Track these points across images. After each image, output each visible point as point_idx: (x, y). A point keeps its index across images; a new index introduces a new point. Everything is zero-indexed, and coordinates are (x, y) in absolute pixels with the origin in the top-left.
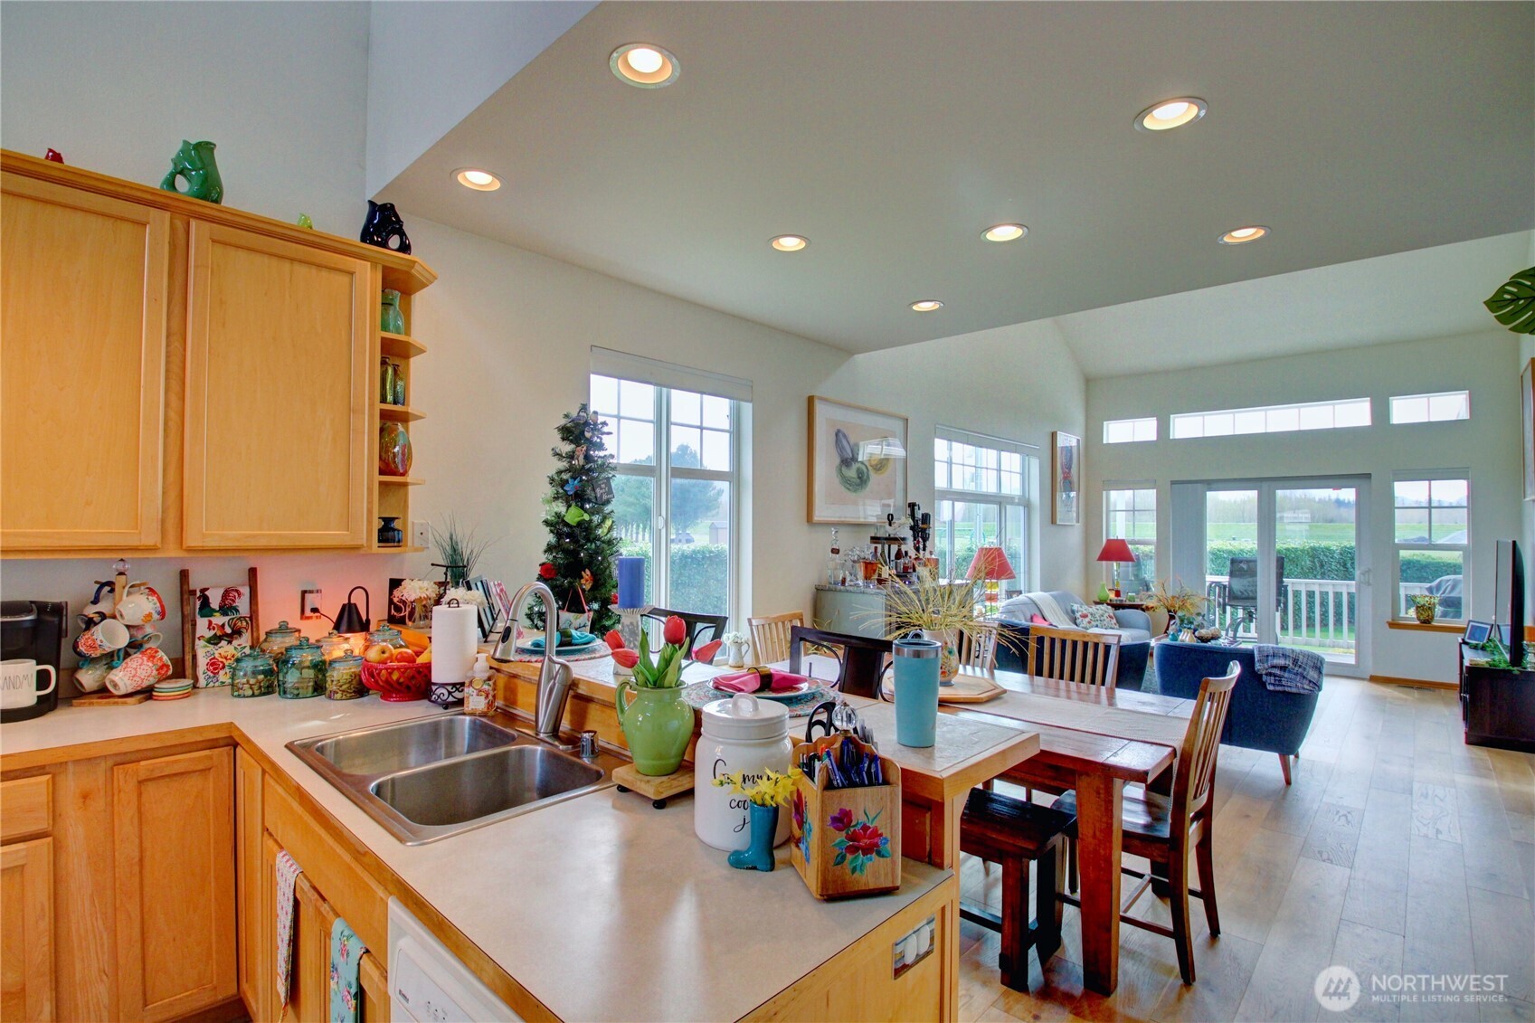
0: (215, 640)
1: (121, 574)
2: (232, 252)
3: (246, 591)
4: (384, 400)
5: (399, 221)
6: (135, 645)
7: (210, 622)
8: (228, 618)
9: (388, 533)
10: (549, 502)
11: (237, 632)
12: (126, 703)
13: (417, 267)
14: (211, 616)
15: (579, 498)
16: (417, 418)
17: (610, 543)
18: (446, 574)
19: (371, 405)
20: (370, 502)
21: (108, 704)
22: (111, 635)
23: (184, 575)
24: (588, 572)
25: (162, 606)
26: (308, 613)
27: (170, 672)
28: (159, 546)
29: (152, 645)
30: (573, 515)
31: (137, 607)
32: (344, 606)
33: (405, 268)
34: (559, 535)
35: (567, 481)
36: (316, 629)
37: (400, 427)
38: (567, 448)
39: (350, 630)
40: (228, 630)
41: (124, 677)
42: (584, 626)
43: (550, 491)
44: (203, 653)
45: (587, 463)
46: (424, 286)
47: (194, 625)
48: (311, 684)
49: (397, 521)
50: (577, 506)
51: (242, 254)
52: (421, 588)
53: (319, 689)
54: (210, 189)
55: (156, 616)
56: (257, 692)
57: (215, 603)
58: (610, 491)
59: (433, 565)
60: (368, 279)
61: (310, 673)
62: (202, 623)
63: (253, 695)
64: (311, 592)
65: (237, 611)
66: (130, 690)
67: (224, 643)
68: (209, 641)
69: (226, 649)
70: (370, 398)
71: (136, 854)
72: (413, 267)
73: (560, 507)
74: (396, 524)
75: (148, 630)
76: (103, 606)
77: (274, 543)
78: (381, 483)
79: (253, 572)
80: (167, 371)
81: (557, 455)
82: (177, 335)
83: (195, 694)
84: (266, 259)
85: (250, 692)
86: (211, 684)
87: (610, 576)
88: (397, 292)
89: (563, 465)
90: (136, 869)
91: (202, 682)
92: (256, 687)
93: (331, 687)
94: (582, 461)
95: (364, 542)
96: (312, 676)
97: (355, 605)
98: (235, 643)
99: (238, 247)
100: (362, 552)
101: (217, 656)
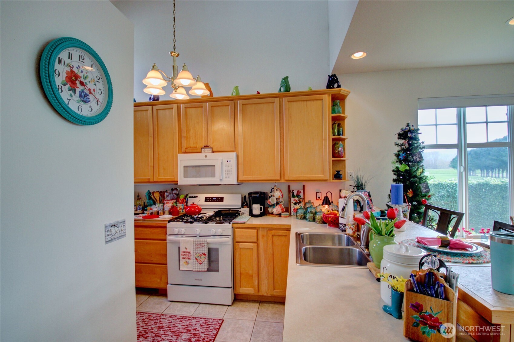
0: (295, 204)
1: (275, 186)
2: (292, 103)
3: (302, 191)
4: (334, 135)
5: (337, 79)
6: (277, 203)
7: (294, 199)
8: (298, 198)
9: (338, 176)
10: (393, 163)
11: (300, 202)
12: (275, 217)
13: (342, 91)
14: (295, 197)
15: (406, 160)
16: (347, 139)
17: (421, 179)
18: (354, 189)
19: (329, 137)
20: (329, 166)
21: (272, 216)
22: (273, 201)
23: (289, 186)
24: (411, 190)
25: (282, 194)
26: (318, 199)
27: (284, 211)
28: (280, 179)
29: (282, 204)
30: (403, 167)
31: (277, 194)
32: (325, 197)
33: (338, 93)
34: (398, 176)
35: (401, 155)
36: (317, 203)
37: (341, 143)
38: (401, 142)
39: (326, 204)
40: (298, 201)
41: (276, 210)
42: (406, 211)
43: (394, 159)
44: (293, 206)
45: (410, 147)
46: (346, 96)
47: (291, 199)
48: (312, 218)
49: (340, 172)
50: (405, 164)
51: (295, 103)
52: (346, 193)
53: (314, 220)
54: (288, 89)
55: (281, 197)
56: (301, 218)
57: (295, 194)
58: (421, 157)
59: (350, 186)
60: (327, 100)
61: (312, 215)
62: (292, 199)
63: (300, 219)
64: (319, 192)
65: (300, 197)
66: (276, 214)
67: (297, 205)
68: (294, 204)
69: (298, 206)
70: (328, 135)
71: (272, 252)
72: (340, 92)
73: (398, 165)
75: (281, 200)
76: (272, 194)
77: (305, 179)
78: (333, 160)
79: (304, 186)
80: (280, 137)
81: (397, 144)
82: (281, 128)
83: (291, 217)
84: (300, 103)
85: (299, 218)
86: (294, 215)
87: (421, 192)
88: (338, 101)
89: (399, 148)
90: (272, 256)
91: (292, 214)
92: (301, 217)
93: (316, 220)
94: (407, 146)
95: (328, 178)
96: (313, 216)
97: (328, 197)
98: (300, 205)
99: (294, 101)
100: (328, 181)
101: (295, 208)
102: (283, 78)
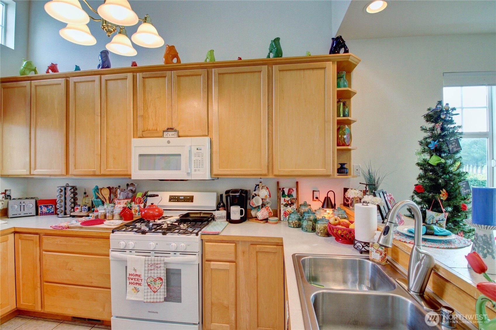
0: (286, 205)
1: (261, 182)
2: (285, 72)
3: (295, 189)
4: (339, 115)
5: (344, 42)
6: (263, 205)
7: (285, 199)
8: (289, 198)
9: (342, 170)
10: (419, 154)
11: (292, 203)
12: (260, 223)
13: (351, 57)
14: (285, 197)
15: (438, 151)
16: (354, 121)
17: (459, 175)
18: (366, 188)
19: (333, 119)
20: (333, 157)
21: (257, 222)
22: (258, 202)
23: (278, 183)
24: (444, 190)
25: (270, 193)
26: (315, 199)
27: (272, 215)
28: (267, 174)
29: (268, 205)
30: (434, 160)
31: (263, 193)
32: (326, 198)
33: (346, 60)
34: (426, 171)
35: (430, 143)
36: (316, 205)
37: (347, 127)
38: (430, 125)
39: (328, 207)
40: (290, 202)
41: (262, 214)
42: (442, 220)
43: (420, 148)
44: (283, 209)
45: (443, 132)
46: (356, 66)
47: (280, 200)
48: (311, 227)
49: (346, 165)
50: (437, 155)
51: (288, 72)
52: (355, 193)
54: (279, 53)
55: (268, 196)
56: (295, 226)
57: (286, 193)
58: (459, 146)
59: (360, 183)
60: (331, 68)
62: (282, 199)
64: (316, 191)
65: (293, 196)
66: (262, 219)
67: (289, 207)
68: (284, 205)
69: (289, 209)
70: (333, 116)
71: (255, 275)
72: (349, 58)
73: (427, 156)
74: (345, 166)
75: (268, 200)
76: (256, 192)
77: (300, 173)
78: (338, 150)
79: (297, 183)
80: (268, 118)
81: (424, 129)
82: (270, 105)
83: (280, 223)
84: (295, 72)
85: (293, 226)
86: (285, 220)
87: (460, 193)
89: (429, 134)
90: (256, 280)
91: (282, 219)
92: (295, 224)
94: (439, 131)
95: (331, 173)
96: (312, 224)
97: (329, 197)
98: (292, 207)
99: (286, 70)
100: (331, 177)
101: (286, 211)
102: (273, 40)
